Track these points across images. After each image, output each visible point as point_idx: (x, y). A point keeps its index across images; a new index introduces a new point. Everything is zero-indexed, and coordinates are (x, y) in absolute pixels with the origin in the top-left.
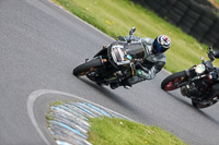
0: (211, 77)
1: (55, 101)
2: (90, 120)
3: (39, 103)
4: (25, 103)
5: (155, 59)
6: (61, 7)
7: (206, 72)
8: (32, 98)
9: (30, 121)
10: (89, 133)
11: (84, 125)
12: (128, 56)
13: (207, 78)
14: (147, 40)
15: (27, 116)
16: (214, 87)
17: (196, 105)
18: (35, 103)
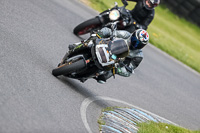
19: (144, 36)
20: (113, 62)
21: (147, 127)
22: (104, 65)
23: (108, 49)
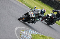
0: (53, 17)
1: (22, 30)
2: (32, 35)
3: (18, 30)
4: (14, 30)
5: (41, 15)
6: (24, 5)
7: (52, 16)
8: (16, 29)
9: (15, 35)
10: (32, 38)
11: (30, 36)
12: (34, 15)
13: (52, 17)
14: (39, 10)
15: (15, 34)
16: (54, 20)
17: (48, 25)
18: (17, 30)
19: (44, 10)
20: (34, 16)
21: (34, 36)
22: (31, 17)
23: (33, 13)
